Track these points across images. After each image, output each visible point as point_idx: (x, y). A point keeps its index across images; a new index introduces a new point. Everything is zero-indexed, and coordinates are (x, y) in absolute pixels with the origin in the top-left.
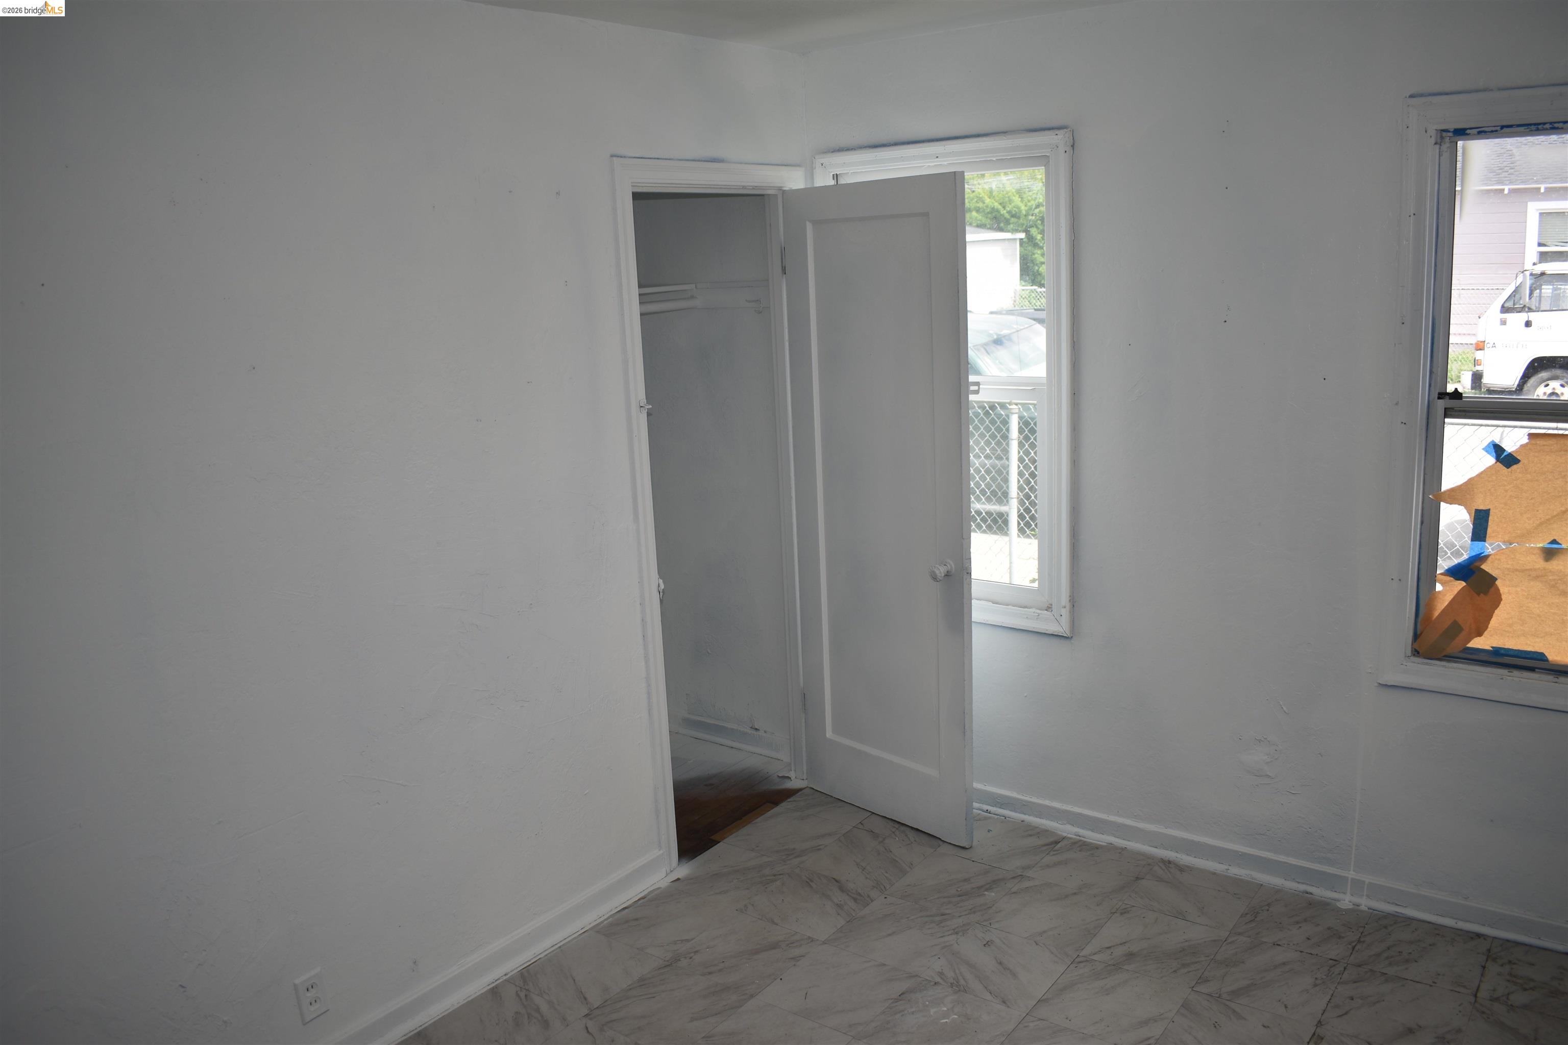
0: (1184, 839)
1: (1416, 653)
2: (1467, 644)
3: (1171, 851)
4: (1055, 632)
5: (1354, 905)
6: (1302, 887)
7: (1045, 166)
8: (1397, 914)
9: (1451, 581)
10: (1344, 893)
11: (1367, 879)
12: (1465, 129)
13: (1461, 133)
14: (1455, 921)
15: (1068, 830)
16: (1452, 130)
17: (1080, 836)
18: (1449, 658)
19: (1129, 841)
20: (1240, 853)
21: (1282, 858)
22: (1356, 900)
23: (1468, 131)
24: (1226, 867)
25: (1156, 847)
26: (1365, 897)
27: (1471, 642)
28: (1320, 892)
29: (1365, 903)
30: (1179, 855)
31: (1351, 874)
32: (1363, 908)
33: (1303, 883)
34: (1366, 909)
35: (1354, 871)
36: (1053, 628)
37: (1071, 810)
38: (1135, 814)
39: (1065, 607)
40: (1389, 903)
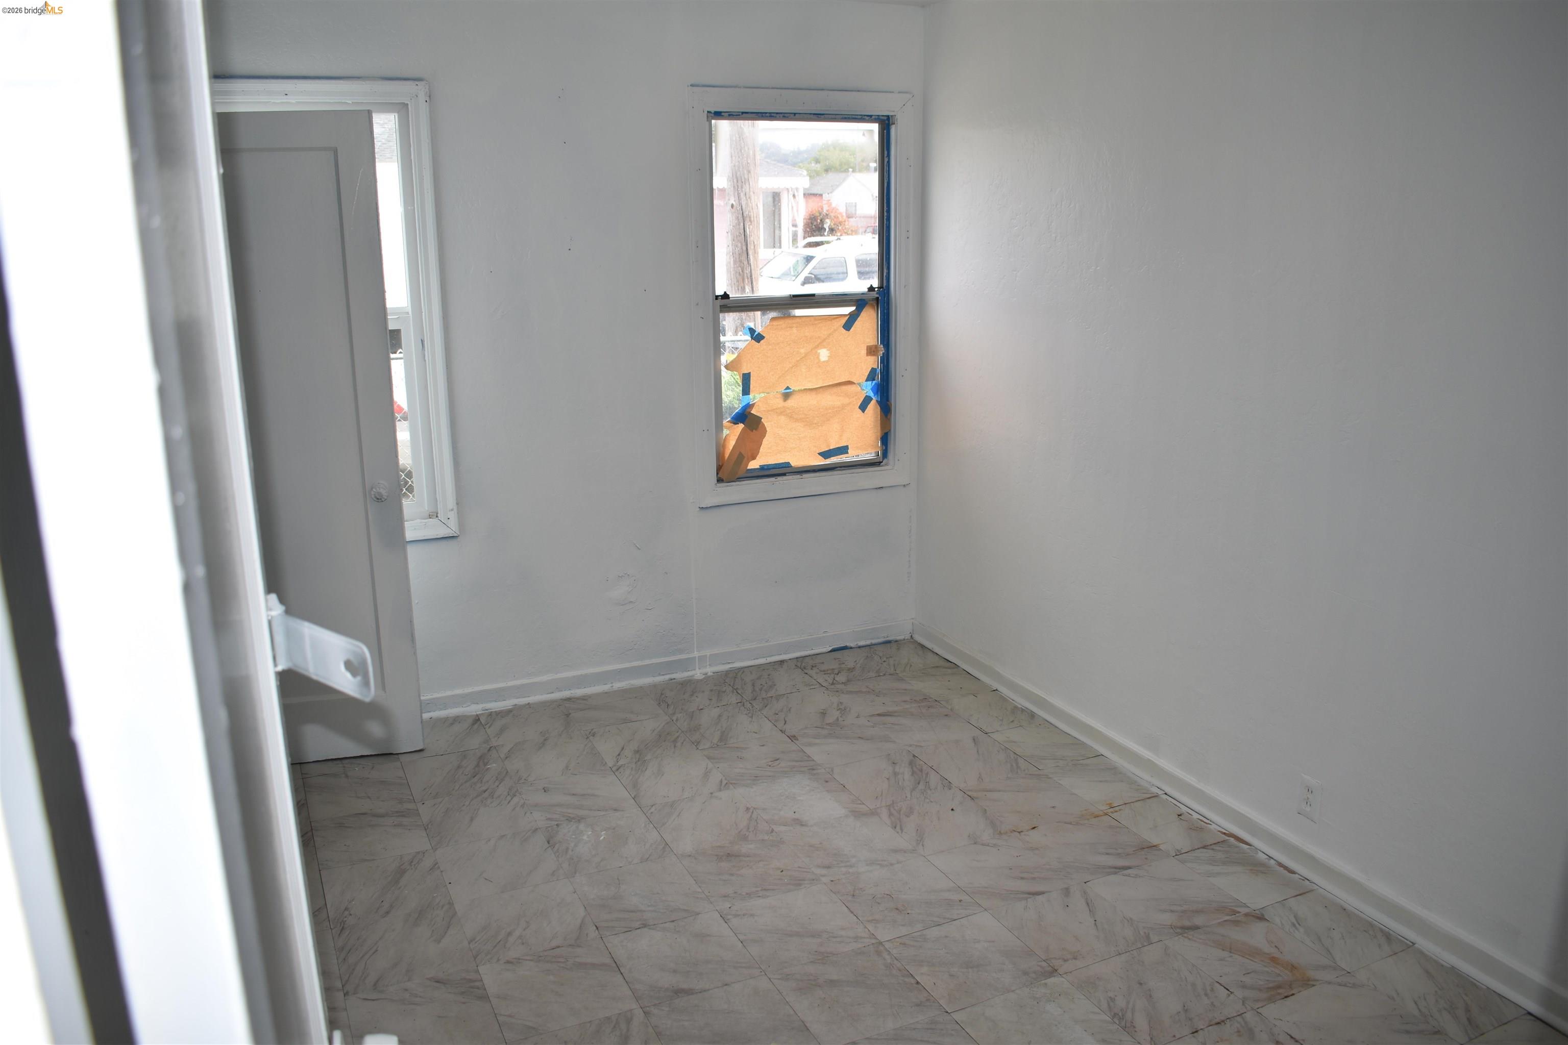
0: (574, 677)
1: (720, 480)
2: (747, 467)
3: (565, 690)
4: (445, 535)
5: (704, 675)
6: (667, 677)
7: (398, 113)
8: (731, 669)
9: (732, 426)
10: (694, 670)
11: (708, 652)
12: (721, 112)
13: (718, 115)
14: (765, 659)
15: (474, 709)
16: (713, 112)
17: (487, 710)
18: (740, 479)
19: (529, 697)
20: (619, 670)
21: (647, 662)
22: (704, 671)
23: (723, 114)
24: (611, 685)
25: (553, 693)
26: (708, 667)
27: (749, 466)
28: (680, 676)
29: (710, 670)
30: (572, 692)
31: (696, 654)
32: (710, 674)
33: (666, 674)
34: (712, 674)
35: (697, 651)
36: (443, 532)
37: (473, 690)
38: (530, 672)
39: (452, 510)
40: (723, 664)
